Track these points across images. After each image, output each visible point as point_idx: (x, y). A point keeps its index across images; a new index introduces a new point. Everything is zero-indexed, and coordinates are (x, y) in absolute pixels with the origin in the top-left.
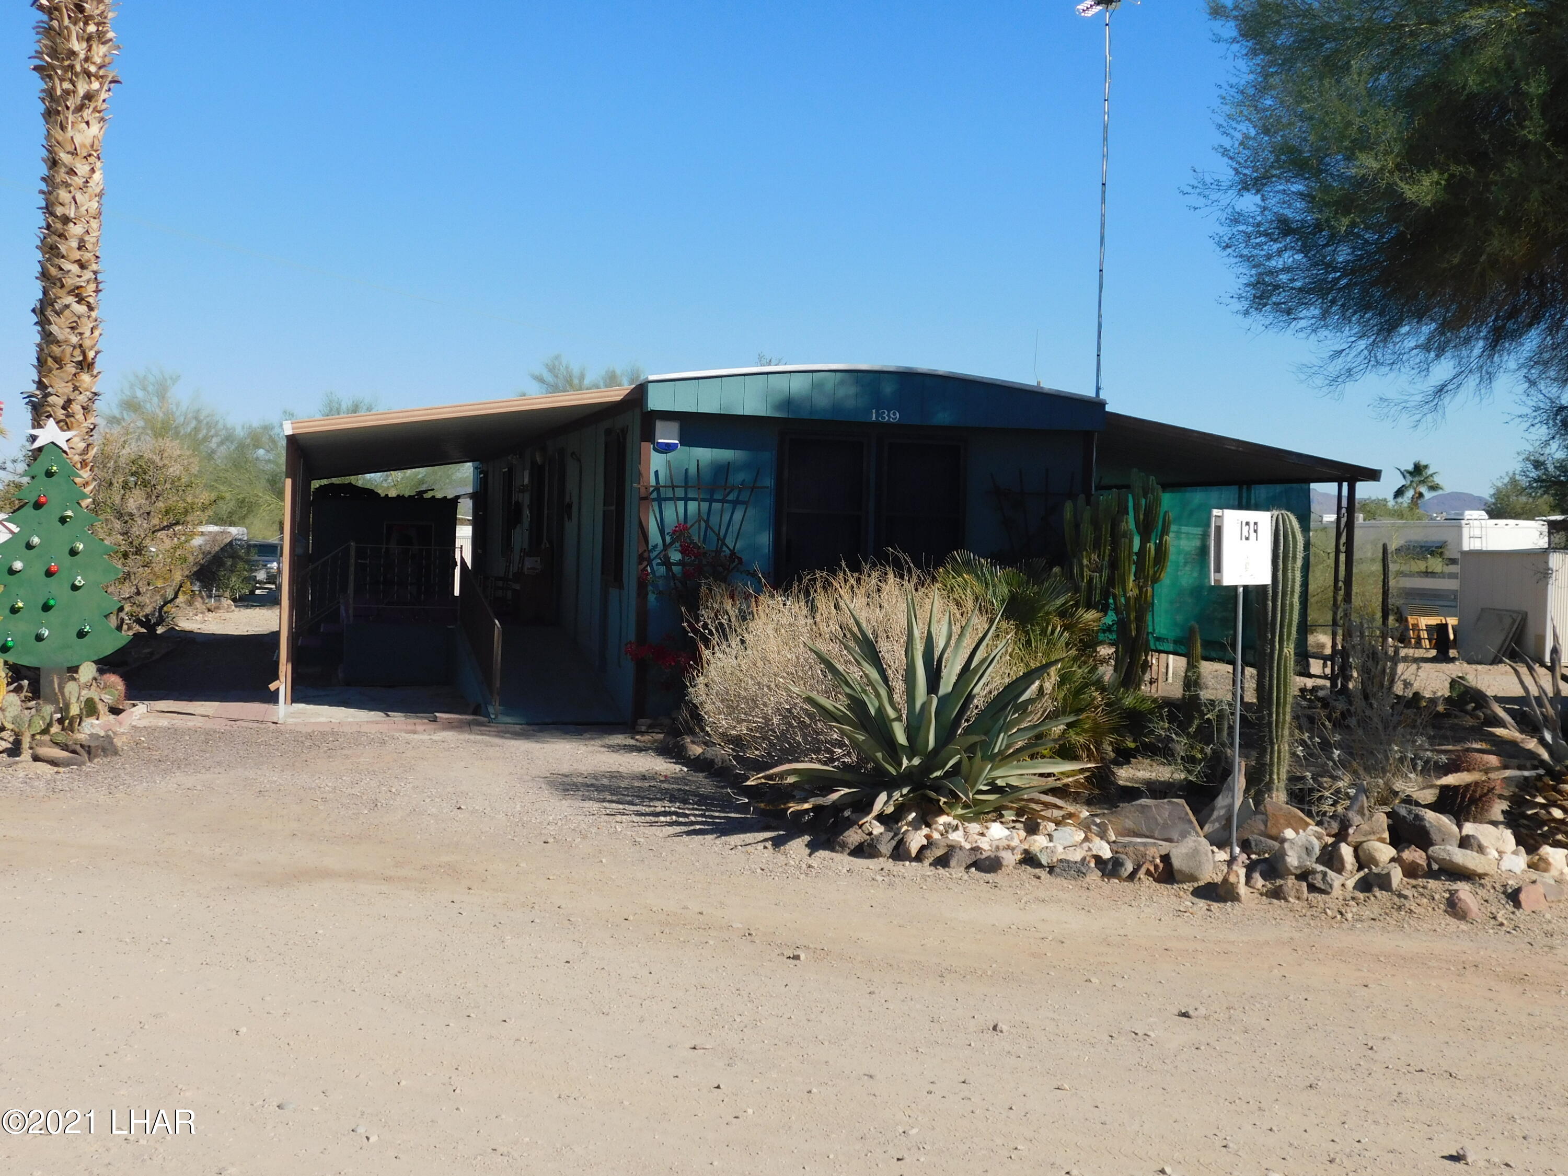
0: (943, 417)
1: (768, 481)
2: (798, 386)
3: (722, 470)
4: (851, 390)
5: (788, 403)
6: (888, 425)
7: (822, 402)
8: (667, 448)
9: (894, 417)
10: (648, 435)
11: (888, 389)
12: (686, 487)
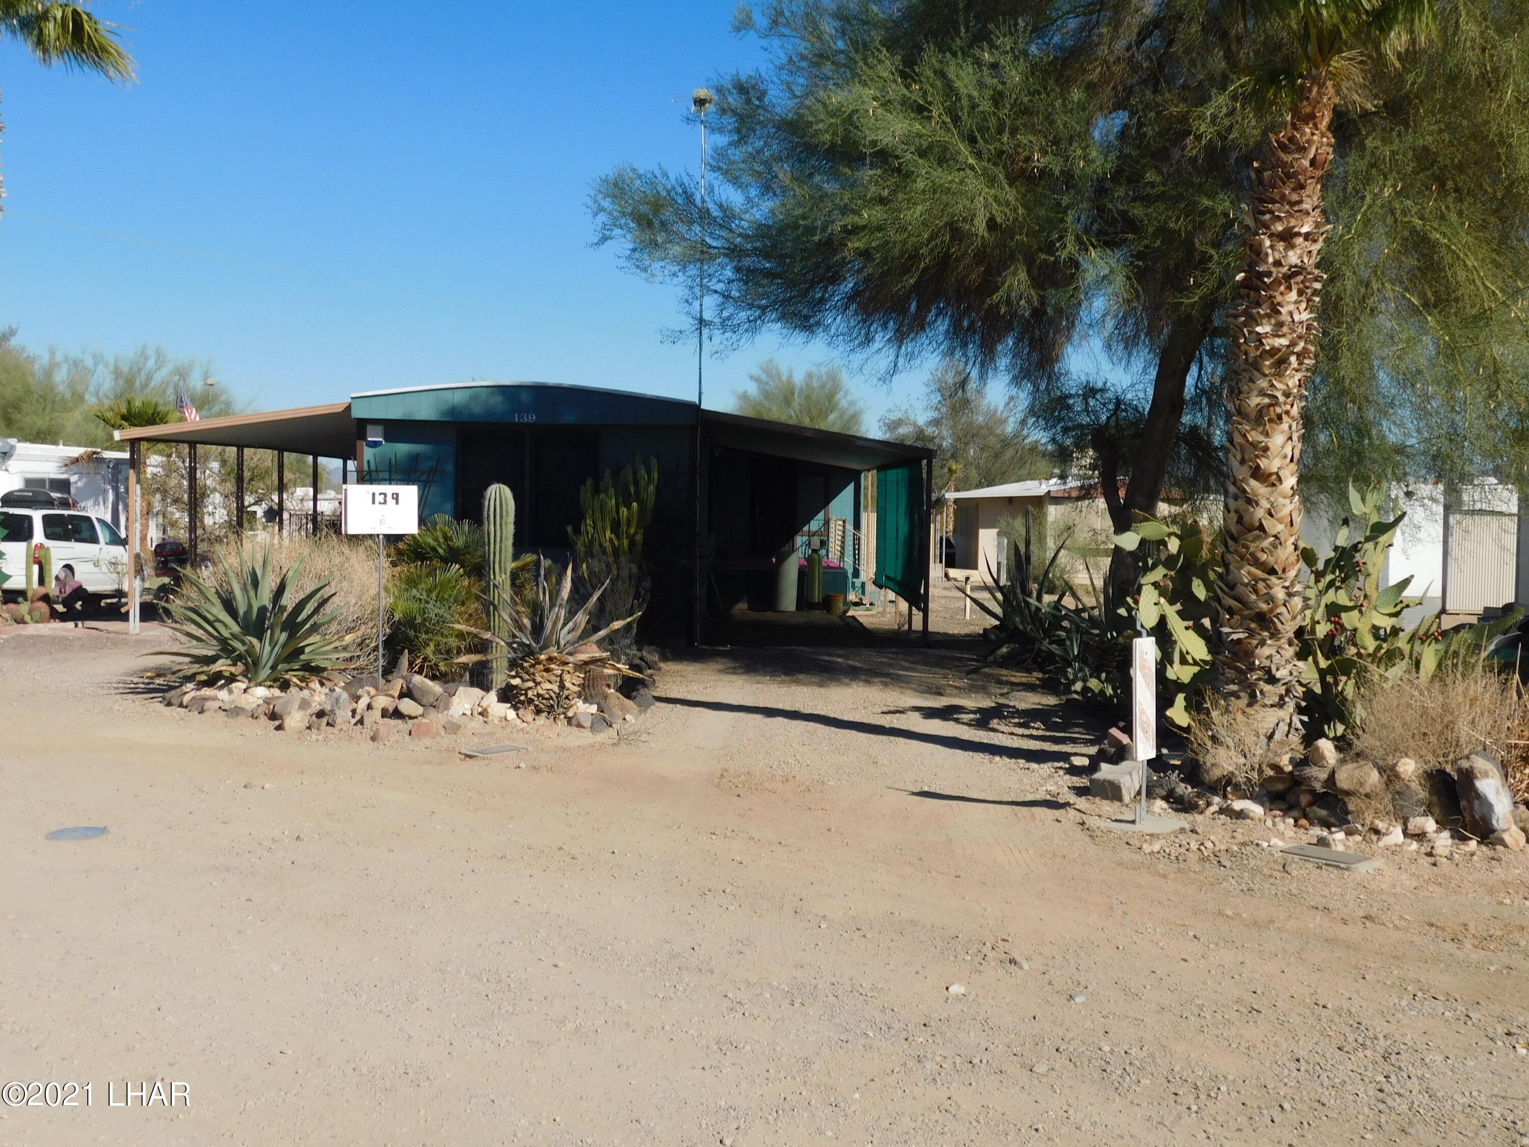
0: (568, 418)
1: (450, 467)
2: (458, 398)
3: (415, 459)
4: (498, 399)
5: (453, 410)
6: (528, 424)
7: (477, 409)
8: (375, 444)
9: (531, 418)
10: (363, 437)
11: (525, 397)
12: (390, 472)
